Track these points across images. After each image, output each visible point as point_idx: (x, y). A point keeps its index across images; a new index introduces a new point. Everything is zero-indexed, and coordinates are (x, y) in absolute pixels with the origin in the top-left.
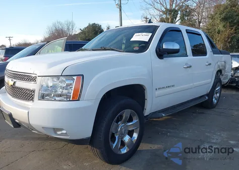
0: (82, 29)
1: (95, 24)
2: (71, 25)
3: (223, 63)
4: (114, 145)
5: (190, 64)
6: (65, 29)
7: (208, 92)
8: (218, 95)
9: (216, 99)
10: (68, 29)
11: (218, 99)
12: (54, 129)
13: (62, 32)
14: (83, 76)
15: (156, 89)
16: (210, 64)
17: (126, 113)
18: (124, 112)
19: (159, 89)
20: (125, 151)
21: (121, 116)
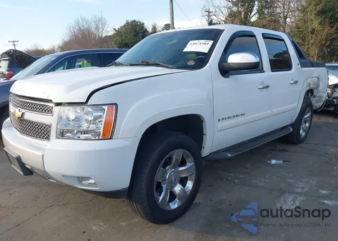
0: (117, 29)
1: (135, 21)
2: (101, 22)
3: (316, 79)
4: (161, 198)
5: (267, 83)
6: (93, 28)
7: (294, 121)
8: (307, 125)
9: (304, 131)
10: (97, 28)
11: (308, 131)
12: (78, 178)
13: (89, 33)
14: (116, 104)
15: (219, 120)
16: (296, 82)
17: (177, 155)
18: (173, 153)
19: (223, 119)
20: (176, 206)
21: (170, 159)
